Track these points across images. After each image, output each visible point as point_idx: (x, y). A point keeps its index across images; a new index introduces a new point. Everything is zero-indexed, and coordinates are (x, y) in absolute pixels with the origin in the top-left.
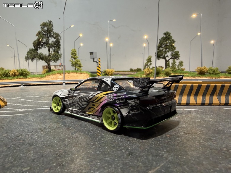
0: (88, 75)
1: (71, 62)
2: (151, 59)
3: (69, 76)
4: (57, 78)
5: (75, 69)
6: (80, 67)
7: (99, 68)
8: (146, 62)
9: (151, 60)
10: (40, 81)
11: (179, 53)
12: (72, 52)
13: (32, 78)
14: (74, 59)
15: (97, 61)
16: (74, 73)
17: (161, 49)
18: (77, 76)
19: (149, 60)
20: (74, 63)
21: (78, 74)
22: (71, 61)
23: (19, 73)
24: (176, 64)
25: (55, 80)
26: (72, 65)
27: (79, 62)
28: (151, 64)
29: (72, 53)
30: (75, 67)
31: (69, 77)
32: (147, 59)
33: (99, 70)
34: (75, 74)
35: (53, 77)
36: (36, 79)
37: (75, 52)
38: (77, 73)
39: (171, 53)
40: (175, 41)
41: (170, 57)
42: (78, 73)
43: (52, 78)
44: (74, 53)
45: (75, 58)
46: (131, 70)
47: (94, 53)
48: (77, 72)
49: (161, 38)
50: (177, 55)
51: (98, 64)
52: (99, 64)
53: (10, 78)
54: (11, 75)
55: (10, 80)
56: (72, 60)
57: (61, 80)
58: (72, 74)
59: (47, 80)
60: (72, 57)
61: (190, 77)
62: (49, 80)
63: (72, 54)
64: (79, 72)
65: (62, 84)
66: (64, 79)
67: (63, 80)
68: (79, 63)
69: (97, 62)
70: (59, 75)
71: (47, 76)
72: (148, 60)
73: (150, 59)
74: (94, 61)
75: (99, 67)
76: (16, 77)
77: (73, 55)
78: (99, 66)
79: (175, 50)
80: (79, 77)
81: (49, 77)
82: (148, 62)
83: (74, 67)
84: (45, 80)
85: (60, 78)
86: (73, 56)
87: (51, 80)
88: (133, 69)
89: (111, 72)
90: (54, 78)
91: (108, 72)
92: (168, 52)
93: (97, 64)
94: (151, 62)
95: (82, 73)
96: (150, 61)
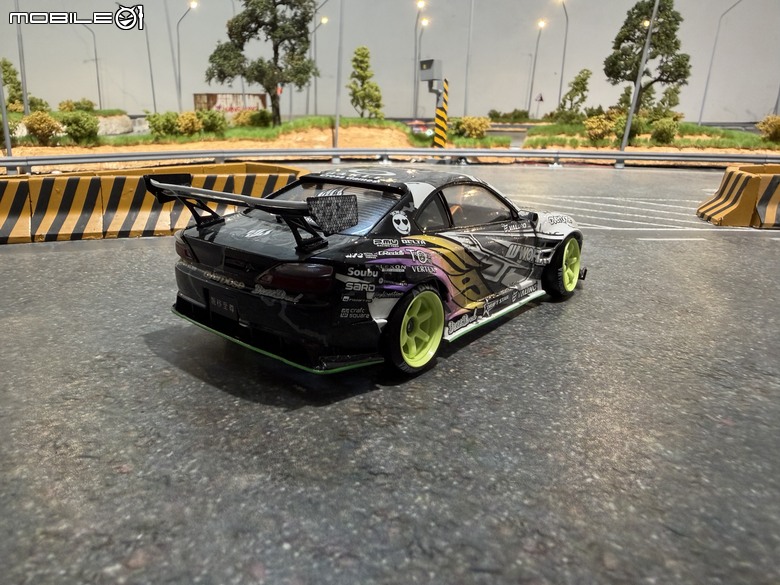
0: (402, 134)
1: (350, 91)
2: (588, 81)
3: (347, 135)
4: (310, 142)
5: (362, 115)
6: (378, 106)
7: (442, 114)
8: (567, 89)
9: (588, 87)
10: (265, 148)
11: (690, 63)
12: (355, 56)
13: (240, 140)
14: (359, 83)
15: (440, 91)
16: (359, 126)
17: (625, 45)
18: (372, 137)
19: (580, 85)
20: (361, 93)
21: (372, 132)
22: (351, 87)
23: (203, 124)
24: (652, 99)
25: (307, 148)
26: (352, 101)
27: (377, 90)
28: (583, 99)
29: (355, 60)
30: (363, 107)
31: (348, 139)
32: (573, 80)
33: (442, 119)
34: (365, 132)
35: (300, 139)
36: (252, 143)
37: (366, 56)
38: (369, 127)
39: (662, 61)
40: (681, 20)
41: (656, 74)
42: (373, 127)
43: (297, 142)
44: (362, 62)
45: (363, 79)
46: (494, 116)
47: (435, 64)
48: (370, 124)
49: (634, 6)
50: (682, 69)
51: (441, 98)
52: (445, 101)
53: (181, 139)
54: (181, 129)
55: (182, 143)
56: (355, 83)
57: (325, 148)
58: (354, 131)
59: (285, 148)
60: (354, 75)
61: (738, 149)
62: (291, 148)
63: (354, 63)
64: (375, 125)
65: (329, 161)
66: (334, 145)
67: (331, 148)
68: (377, 93)
69: (439, 94)
70: (315, 132)
71: (283, 133)
72: (576, 84)
73: (585, 80)
74: (431, 90)
75: (442, 109)
76: (197, 135)
77: (358, 67)
78: (444, 105)
79: (678, 52)
80: (378, 140)
81: (288, 137)
82: (577, 90)
83: (358, 108)
84: (278, 148)
85: (322, 143)
86: (358, 70)
87: (296, 147)
88: (498, 111)
89: (480, 125)
90: (303, 141)
91: (469, 126)
92: (653, 57)
93: (438, 100)
94: (585, 93)
95: (384, 128)
96: (584, 89)
